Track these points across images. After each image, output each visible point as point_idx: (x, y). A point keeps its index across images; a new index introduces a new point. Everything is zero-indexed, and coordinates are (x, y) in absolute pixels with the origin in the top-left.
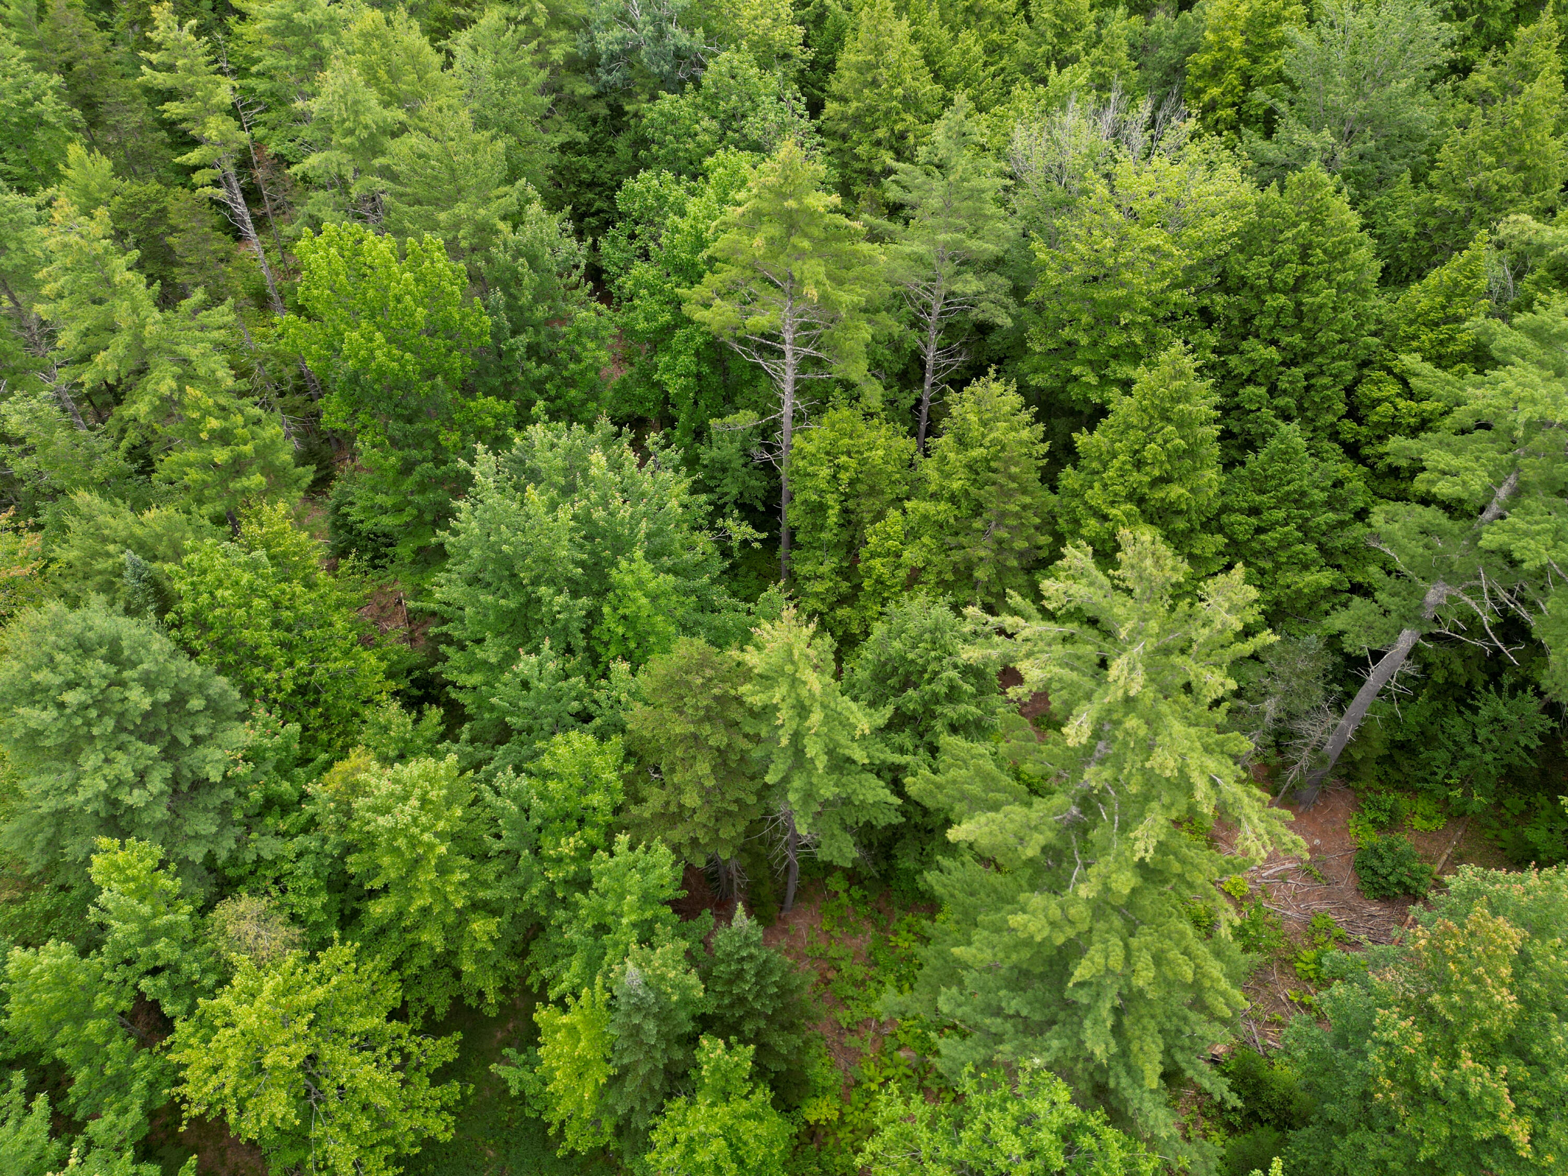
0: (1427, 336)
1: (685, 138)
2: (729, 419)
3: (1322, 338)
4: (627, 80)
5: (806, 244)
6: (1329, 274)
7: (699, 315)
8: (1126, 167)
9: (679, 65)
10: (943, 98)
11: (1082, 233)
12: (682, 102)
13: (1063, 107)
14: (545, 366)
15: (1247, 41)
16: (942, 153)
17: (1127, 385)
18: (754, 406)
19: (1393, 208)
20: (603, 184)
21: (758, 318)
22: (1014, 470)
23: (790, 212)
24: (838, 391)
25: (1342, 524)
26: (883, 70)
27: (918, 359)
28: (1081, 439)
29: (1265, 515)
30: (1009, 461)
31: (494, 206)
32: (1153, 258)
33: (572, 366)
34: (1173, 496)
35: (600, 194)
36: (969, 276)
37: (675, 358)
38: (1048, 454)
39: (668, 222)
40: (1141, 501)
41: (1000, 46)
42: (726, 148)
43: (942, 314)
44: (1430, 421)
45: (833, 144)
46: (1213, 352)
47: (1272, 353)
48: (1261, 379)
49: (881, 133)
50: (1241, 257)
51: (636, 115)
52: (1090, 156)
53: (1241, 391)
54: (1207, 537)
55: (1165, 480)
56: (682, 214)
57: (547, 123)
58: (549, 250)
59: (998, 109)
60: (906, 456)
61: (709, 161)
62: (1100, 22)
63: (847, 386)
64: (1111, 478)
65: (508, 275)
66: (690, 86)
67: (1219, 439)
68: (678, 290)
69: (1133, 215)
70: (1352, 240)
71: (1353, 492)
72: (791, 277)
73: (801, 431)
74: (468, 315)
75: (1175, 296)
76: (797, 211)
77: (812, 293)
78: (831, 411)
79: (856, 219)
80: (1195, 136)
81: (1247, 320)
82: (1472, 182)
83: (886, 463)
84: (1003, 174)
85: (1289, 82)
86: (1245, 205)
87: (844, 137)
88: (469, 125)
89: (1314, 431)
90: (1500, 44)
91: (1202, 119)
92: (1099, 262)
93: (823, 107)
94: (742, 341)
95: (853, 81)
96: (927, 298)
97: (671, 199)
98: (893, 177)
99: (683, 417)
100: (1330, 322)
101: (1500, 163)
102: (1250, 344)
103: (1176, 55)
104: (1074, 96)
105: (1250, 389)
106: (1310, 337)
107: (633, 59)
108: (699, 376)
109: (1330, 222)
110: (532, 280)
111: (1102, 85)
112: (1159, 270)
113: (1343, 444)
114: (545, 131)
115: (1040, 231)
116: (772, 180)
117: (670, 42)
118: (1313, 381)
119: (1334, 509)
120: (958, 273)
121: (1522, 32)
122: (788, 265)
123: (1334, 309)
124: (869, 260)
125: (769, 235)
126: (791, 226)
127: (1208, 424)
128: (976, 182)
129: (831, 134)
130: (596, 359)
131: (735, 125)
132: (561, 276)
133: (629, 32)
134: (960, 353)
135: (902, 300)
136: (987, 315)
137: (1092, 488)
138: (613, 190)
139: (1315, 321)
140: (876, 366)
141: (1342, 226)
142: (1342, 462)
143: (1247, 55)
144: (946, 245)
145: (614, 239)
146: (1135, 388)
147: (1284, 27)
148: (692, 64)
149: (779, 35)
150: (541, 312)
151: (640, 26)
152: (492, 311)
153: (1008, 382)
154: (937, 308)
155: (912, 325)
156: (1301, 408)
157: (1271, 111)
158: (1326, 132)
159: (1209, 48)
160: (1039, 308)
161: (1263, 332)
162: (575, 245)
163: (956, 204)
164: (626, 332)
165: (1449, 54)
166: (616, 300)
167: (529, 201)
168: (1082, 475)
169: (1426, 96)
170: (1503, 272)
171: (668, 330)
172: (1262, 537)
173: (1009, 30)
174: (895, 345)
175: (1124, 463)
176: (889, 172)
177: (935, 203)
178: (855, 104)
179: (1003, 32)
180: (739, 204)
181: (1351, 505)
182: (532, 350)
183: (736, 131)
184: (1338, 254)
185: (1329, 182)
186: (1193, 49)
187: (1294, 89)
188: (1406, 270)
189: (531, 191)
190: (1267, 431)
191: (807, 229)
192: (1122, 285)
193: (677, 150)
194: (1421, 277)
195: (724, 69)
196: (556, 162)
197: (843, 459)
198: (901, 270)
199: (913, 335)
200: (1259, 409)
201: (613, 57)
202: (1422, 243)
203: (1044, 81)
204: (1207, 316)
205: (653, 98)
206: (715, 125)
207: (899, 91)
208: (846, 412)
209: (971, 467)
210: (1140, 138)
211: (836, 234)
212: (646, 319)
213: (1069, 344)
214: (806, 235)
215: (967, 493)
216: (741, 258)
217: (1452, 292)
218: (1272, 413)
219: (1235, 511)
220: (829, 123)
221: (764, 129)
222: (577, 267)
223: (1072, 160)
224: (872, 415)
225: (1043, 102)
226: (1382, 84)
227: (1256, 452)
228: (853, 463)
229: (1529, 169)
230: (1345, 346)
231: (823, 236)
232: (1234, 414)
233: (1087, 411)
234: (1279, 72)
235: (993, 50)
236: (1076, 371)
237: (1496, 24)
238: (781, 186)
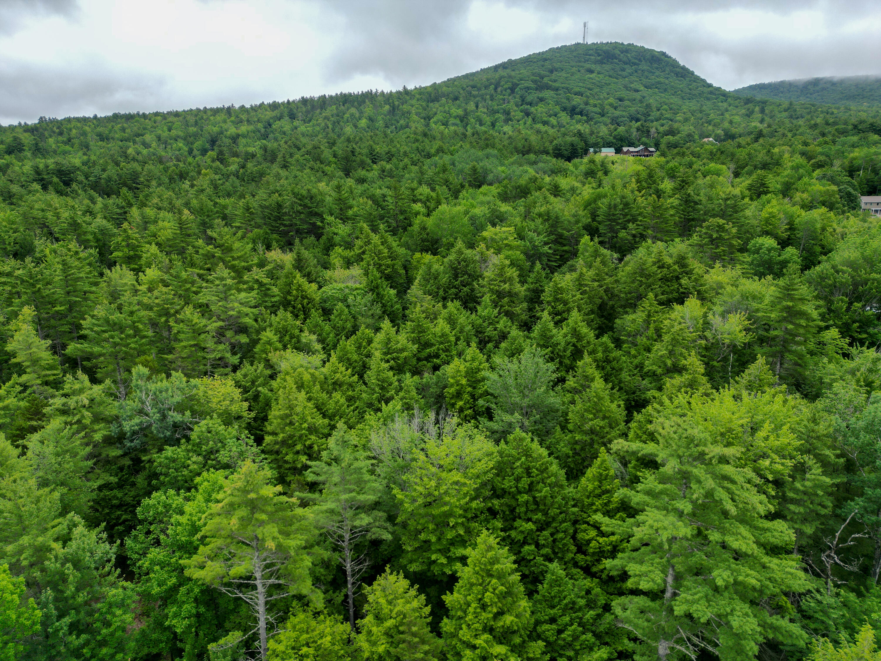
0: (598, 503)
1: (182, 469)
2: (222, 641)
3: (552, 512)
4: (144, 444)
5: (264, 517)
6: (543, 480)
7: (197, 574)
8: (431, 445)
9: (176, 431)
10: (330, 425)
11: (418, 480)
12: (179, 450)
13: (393, 421)
14: (84, 636)
15: (468, 380)
16: (335, 453)
17: (463, 560)
18: (238, 627)
19: (558, 443)
20: (128, 504)
21: (237, 568)
22: (414, 629)
23: (252, 500)
24: (294, 603)
25: (599, 616)
26: (295, 416)
27: (341, 569)
28: (448, 599)
29: (560, 622)
30: (410, 624)
31: (50, 533)
32: (457, 487)
33: (104, 631)
34: (508, 623)
35: (125, 511)
36: (363, 515)
37: (180, 607)
38: (432, 613)
39: (172, 520)
40: (491, 630)
41: (353, 397)
42: (208, 470)
43: (350, 540)
44: (617, 546)
45: (271, 458)
46: (502, 531)
47: (530, 526)
48: (530, 541)
49: (299, 447)
50: (499, 479)
51: (149, 461)
52: (412, 441)
53: (522, 550)
54: (533, 644)
55: (500, 614)
56: (182, 513)
57: (90, 476)
58: (88, 554)
59: (360, 426)
60: (345, 637)
61: (198, 480)
62: (399, 381)
63: (300, 597)
64: (471, 620)
65: (57, 577)
66: (183, 441)
67: (521, 581)
68: (181, 562)
69: (441, 467)
70: (547, 462)
71: (597, 595)
72: (256, 537)
73: (273, 637)
74: (23, 613)
75: (474, 505)
76: (256, 499)
77: (271, 545)
78: (292, 618)
79: (291, 496)
80: (459, 424)
81: (513, 510)
82: (587, 427)
83: (334, 644)
84: (369, 458)
85: (492, 395)
86: (493, 453)
87: (277, 453)
88: (35, 487)
89: (565, 564)
90: (573, 369)
91: (459, 417)
92: (430, 494)
93: (263, 439)
94: (228, 585)
95: (279, 424)
96: (340, 532)
97: (174, 506)
98: (310, 470)
99: (188, 648)
100: (552, 504)
101: (596, 417)
102: (518, 523)
103: (438, 391)
104: (397, 415)
105: (527, 548)
106: (546, 514)
107: (147, 432)
108: (198, 615)
109: (534, 455)
110: (75, 577)
111: (408, 408)
112: (462, 493)
113: (581, 568)
114: (88, 480)
115: (395, 484)
116: (239, 484)
117: (170, 420)
118: (555, 537)
119: (591, 608)
120: (356, 515)
121: (580, 363)
122: (254, 531)
123: (551, 497)
124: (304, 518)
125: (240, 516)
126: (254, 508)
127: (513, 573)
128: (356, 464)
129: (270, 452)
130: (123, 621)
131: (212, 457)
132: (97, 569)
133: (144, 419)
134: (365, 560)
135: (326, 536)
136: (377, 535)
137: (461, 629)
138: (135, 507)
139: (545, 505)
140: (317, 581)
141: (540, 455)
142: (585, 578)
143: (470, 386)
144: (347, 501)
145: (136, 537)
146: (469, 561)
147: (483, 373)
148: (184, 429)
149: (234, 408)
150: (82, 597)
151: (151, 415)
152: (42, 605)
153: (398, 573)
154: (347, 536)
155: (334, 550)
156: (554, 553)
157: (488, 409)
158: (516, 414)
159: (452, 386)
160: (404, 525)
161: (522, 515)
162: (108, 546)
163: (348, 478)
164: (146, 596)
165: (555, 375)
166: (137, 576)
167: (75, 525)
168: (454, 622)
169: (552, 393)
170: (617, 465)
171: (175, 589)
172: (563, 636)
173: (356, 390)
174: (326, 564)
175: (475, 608)
176: (306, 467)
177: (336, 479)
178: (281, 435)
179: (354, 391)
180: (218, 501)
181: (599, 603)
182: (74, 627)
183: (213, 460)
184: (543, 470)
185: (527, 437)
186: (445, 387)
187: (496, 397)
188: (575, 471)
189: (77, 519)
190: (543, 570)
191: (263, 508)
192: (445, 504)
193: (177, 476)
194: (583, 474)
195: (204, 429)
196: (95, 497)
197: (305, 650)
198: (323, 520)
199: (336, 555)
200: (535, 558)
201: (134, 433)
202: (577, 457)
203: (379, 410)
204: (493, 513)
205: (161, 450)
206: (200, 459)
207: (305, 425)
208: (301, 616)
209: (388, 634)
210: (433, 430)
211: (281, 507)
212: (159, 585)
213: (425, 542)
214: (263, 511)
215: (388, 652)
216: (223, 533)
217: (601, 479)
218: (542, 559)
219: (543, 623)
220: (268, 447)
221: (230, 456)
222: (109, 561)
223: (404, 445)
224: (318, 613)
225: (382, 420)
226: (533, 390)
227: (542, 584)
228: (311, 651)
229: (608, 418)
230: (563, 515)
231: (273, 510)
232: (523, 563)
233: (445, 579)
234: (486, 391)
235: (350, 399)
236: (434, 557)
237: (567, 362)
238: (245, 487)
